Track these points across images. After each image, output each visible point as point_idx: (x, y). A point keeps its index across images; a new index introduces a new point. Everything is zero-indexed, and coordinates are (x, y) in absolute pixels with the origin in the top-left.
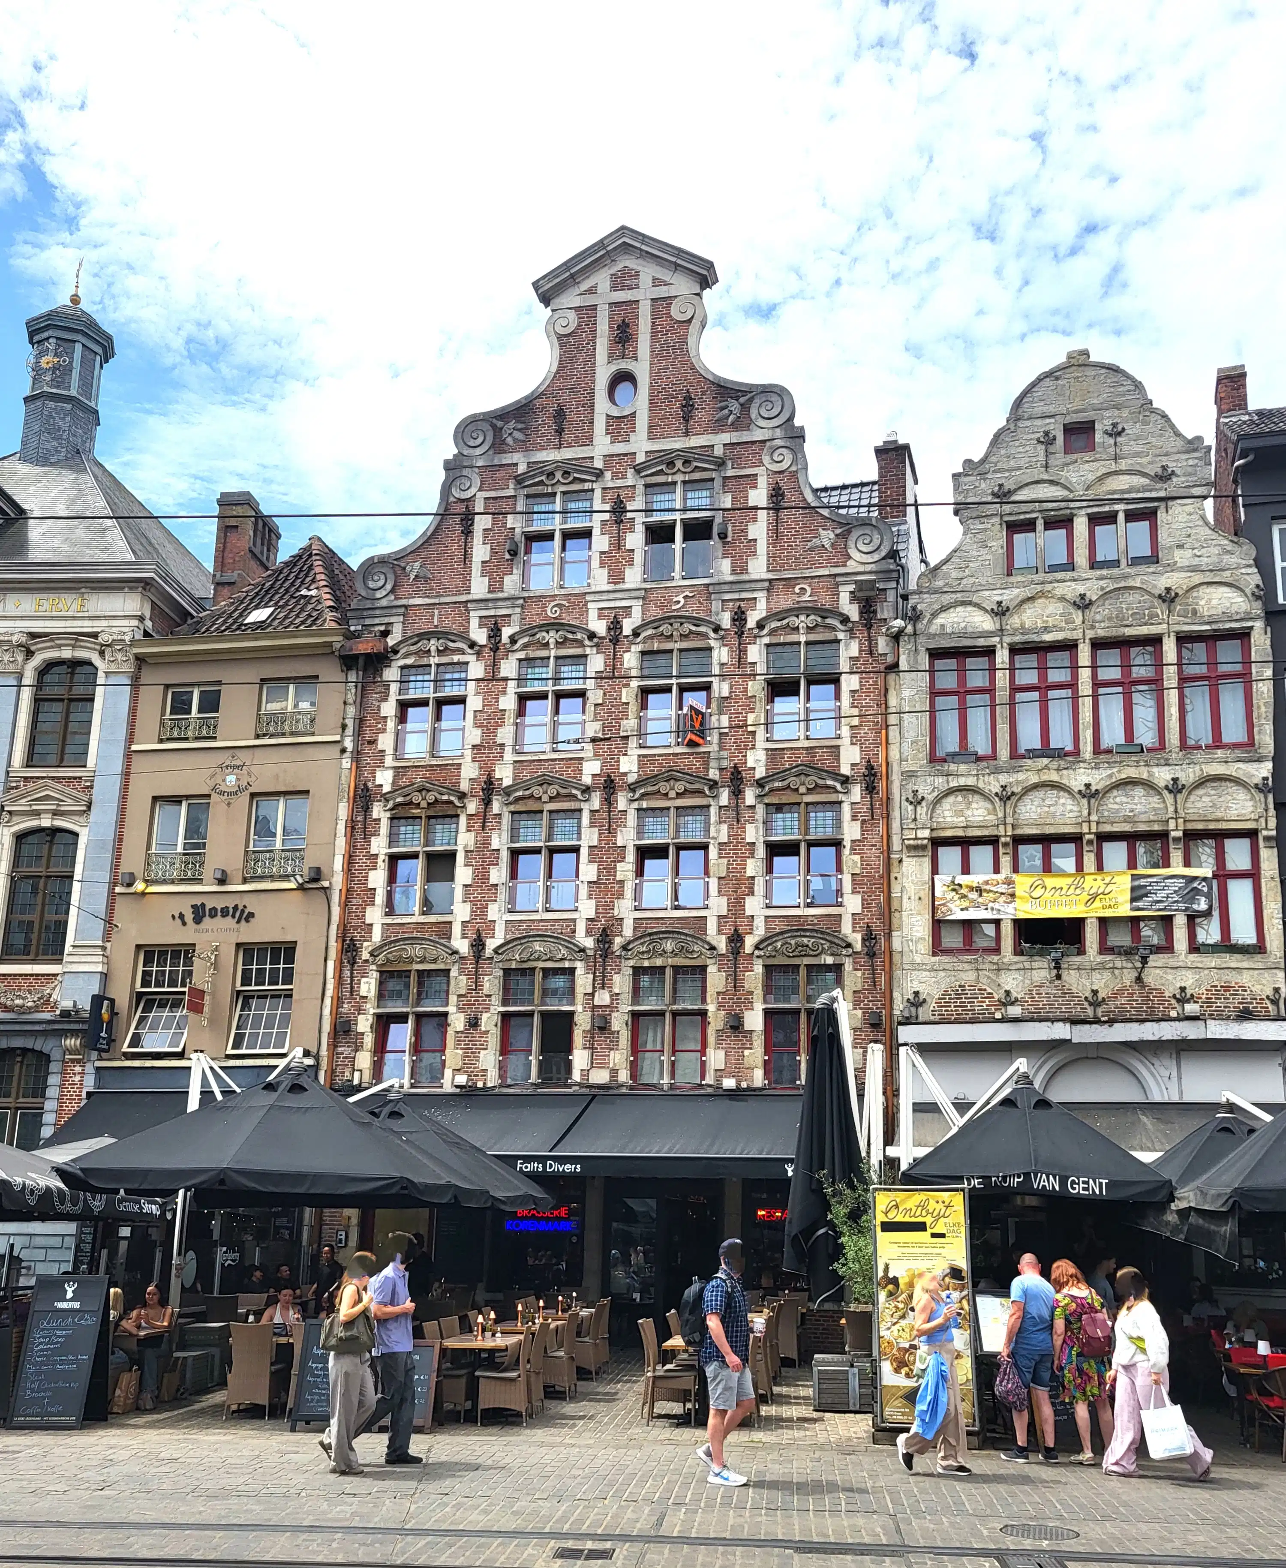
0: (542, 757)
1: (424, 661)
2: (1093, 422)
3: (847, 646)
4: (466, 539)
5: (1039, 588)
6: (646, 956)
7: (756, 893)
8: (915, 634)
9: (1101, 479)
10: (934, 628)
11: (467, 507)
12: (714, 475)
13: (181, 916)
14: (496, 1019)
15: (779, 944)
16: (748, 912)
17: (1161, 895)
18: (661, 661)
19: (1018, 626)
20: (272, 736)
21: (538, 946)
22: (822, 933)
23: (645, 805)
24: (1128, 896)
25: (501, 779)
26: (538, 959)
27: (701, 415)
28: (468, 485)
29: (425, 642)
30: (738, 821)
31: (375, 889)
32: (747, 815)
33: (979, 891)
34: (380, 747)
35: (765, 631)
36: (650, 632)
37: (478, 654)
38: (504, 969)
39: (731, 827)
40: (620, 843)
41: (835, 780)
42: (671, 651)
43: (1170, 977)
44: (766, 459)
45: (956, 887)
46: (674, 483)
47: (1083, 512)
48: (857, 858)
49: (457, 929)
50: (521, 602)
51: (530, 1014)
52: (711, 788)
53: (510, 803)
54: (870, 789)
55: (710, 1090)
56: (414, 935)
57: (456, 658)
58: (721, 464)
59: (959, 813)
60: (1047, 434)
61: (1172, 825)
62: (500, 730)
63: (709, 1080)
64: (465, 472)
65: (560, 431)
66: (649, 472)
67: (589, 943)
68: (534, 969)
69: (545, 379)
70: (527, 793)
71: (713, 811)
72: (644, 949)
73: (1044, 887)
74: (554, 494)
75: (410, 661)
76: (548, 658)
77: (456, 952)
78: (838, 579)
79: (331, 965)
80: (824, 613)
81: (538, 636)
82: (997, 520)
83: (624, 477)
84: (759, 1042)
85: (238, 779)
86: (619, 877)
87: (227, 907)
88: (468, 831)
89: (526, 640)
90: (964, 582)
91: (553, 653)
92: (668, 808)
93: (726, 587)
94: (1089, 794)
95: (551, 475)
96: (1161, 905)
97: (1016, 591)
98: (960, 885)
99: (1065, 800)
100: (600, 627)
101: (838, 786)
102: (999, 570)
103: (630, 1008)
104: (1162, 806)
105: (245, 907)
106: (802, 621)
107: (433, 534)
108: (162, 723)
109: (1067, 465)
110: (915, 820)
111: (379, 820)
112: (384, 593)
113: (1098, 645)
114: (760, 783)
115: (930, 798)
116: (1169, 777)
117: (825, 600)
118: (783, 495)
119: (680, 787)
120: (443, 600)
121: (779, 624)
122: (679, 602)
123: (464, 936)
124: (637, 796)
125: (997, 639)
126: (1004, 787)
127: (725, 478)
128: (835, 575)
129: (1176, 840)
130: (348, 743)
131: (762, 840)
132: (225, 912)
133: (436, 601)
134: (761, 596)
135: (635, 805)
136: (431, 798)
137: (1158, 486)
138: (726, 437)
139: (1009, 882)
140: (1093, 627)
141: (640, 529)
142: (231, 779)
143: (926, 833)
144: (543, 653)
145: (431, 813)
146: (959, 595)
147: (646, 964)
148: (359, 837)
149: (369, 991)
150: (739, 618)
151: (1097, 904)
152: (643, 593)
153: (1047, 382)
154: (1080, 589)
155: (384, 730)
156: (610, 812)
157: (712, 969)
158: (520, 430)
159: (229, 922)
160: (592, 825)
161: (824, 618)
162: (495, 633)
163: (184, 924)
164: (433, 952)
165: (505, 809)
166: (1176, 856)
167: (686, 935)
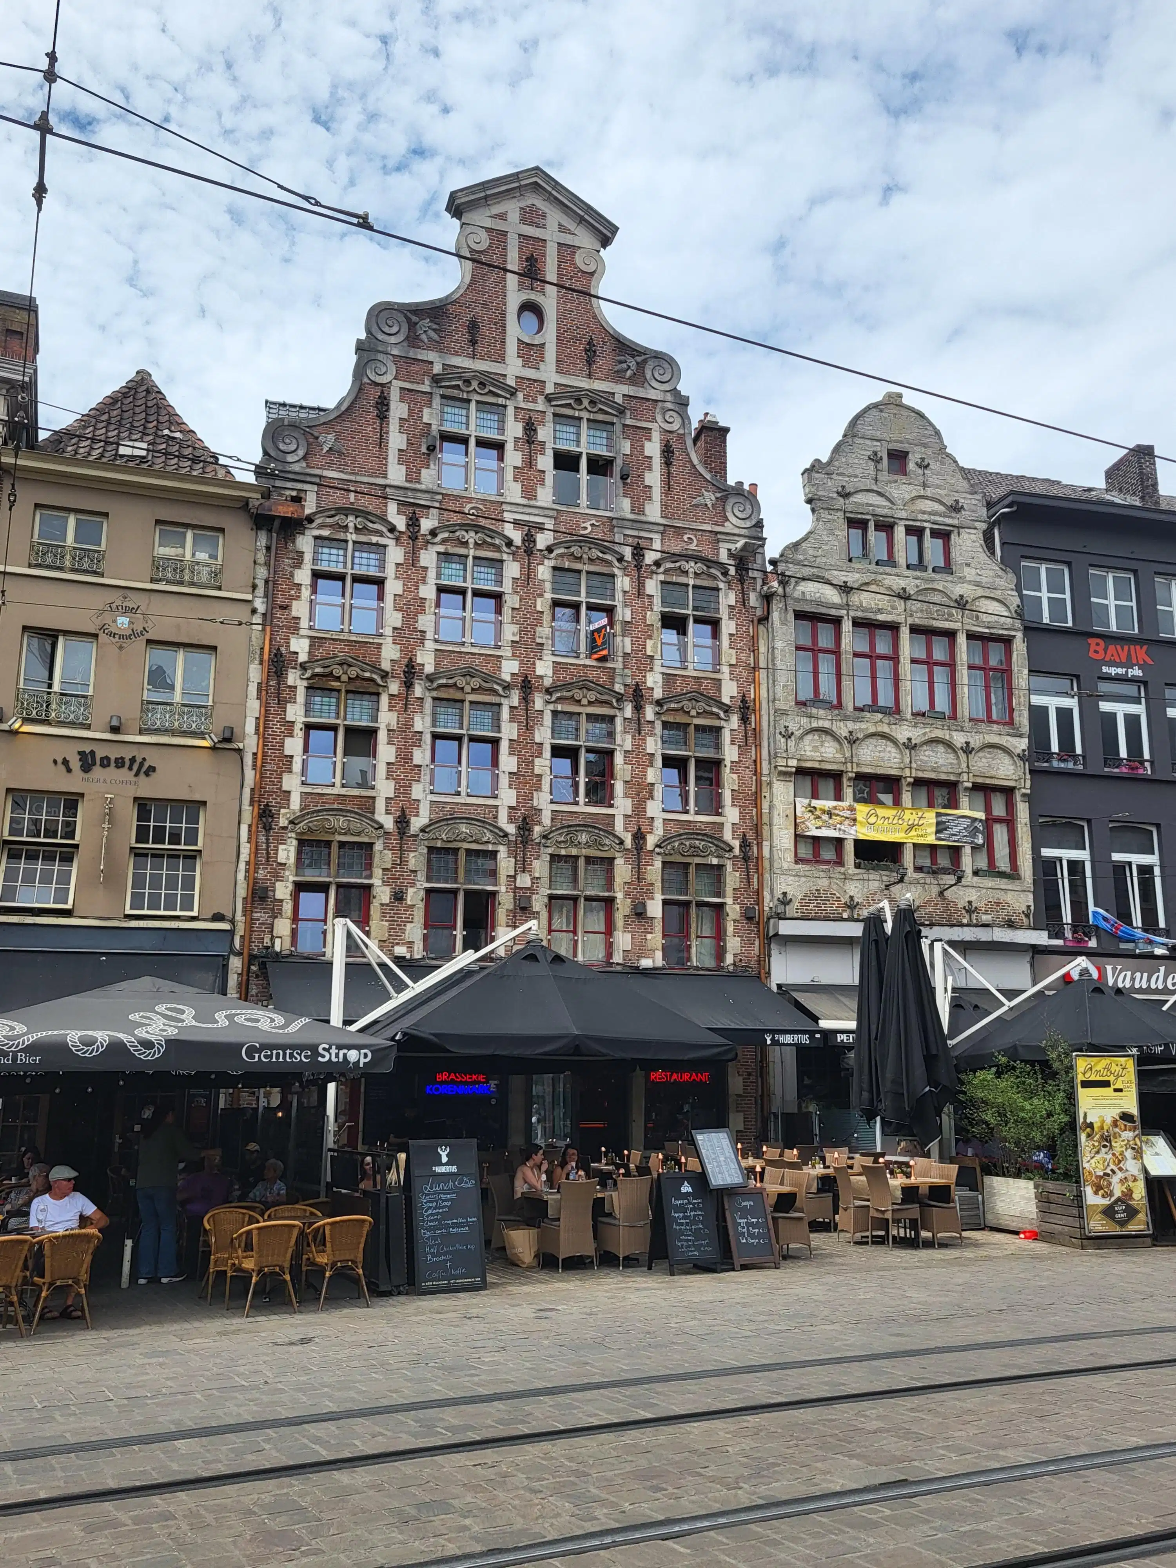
0: (463, 650)
1: (341, 536)
2: (907, 453)
3: (726, 595)
4: (381, 424)
5: (873, 576)
6: (562, 845)
7: (655, 797)
8: (785, 596)
9: (913, 499)
10: (797, 594)
11: (382, 392)
12: (615, 420)
13: (65, 762)
14: (422, 893)
15: (676, 844)
16: (649, 815)
17: (955, 830)
18: (570, 578)
19: (858, 604)
20: (169, 582)
21: (464, 828)
22: (711, 837)
23: (559, 708)
24: (934, 829)
25: (423, 665)
26: (463, 841)
27: (603, 362)
28: (384, 370)
29: (343, 517)
30: (639, 733)
31: (292, 757)
32: (646, 729)
33: (830, 814)
34: (294, 613)
35: (661, 570)
36: (562, 550)
37: (397, 539)
38: (429, 848)
39: (633, 737)
40: (537, 740)
41: (720, 708)
42: (579, 572)
43: (961, 893)
44: (659, 418)
45: (812, 810)
46: (580, 419)
47: (903, 523)
48: (735, 776)
49: (380, 805)
50: (440, 497)
51: (455, 892)
52: (617, 701)
53: (433, 689)
54: (744, 720)
55: (619, 968)
56: (335, 806)
57: (374, 539)
58: (621, 412)
59: (815, 749)
60: (875, 453)
61: (965, 777)
62: (420, 617)
63: (617, 958)
64: (380, 357)
65: (473, 342)
66: (559, 403)
67: (511, 829)
68: (458, 849)
69: (458, 288)
70: (450, 681)
71: (619, 721)
72: (562, 839)
73: (877, 816)
74: (468, 401)
75: (326, 533)
76: (466, 557)
77: (381, 827)
78: (719, 536)
79: (244, 829)
80: (710, 563)
81: (458, 534)
82: (840, 514)
83: (534, 401)
84: (658, 927)
85: (131, 623)
86: (537, 771)
87: (122, 758)
88: (390, 710)
89: (446, 535)
90: (818, 560)
91: (472, 552)
92: (579, 714)
93: (628, 524)
94: (910, 746)
95: (467, 382)
96: (956, 838)
97: (857, 576)
98: (815, 808)
99: (890, 747)
100: (517, 537)
101: (722, 715)
102: (843, 556)
103: (549, 892)
104: (955, 762)
105: (144, 759)
106: (691, 566)
107: (346, 410)
108: (32, 547)
109: (890, 482)
110: (787, 751)
111: (296, 687)
112: (297, 458)
113: (915, 630)
114: (659, 703)
115: (797, 734)
116: (963, 741)
117: (707, 552)
118: (673, 452)
119: (592, 696)
120: (359, 479)
121: (672, 565)
122: (586, 528)
123: (388, 812)
124: (554, 699)
125: (845, 612)
126: (851, 732)
127: (625, 425)
128: (717, 533)
129: (966, 789)
130: (260, 605)
131: (660, 752)
132: (120, 763)
133: (353, 478)
134: (657, 537)
135: (551, 707)
136: (353, 672)
137: (954, 515)
138: (625, 389)
139: (852, 809)
140: (912, 616)
141: (550, 453)
142: (123, 622)
143: (793, 763)
144: (462, 551)
145: (350, 688)
146: (815, 570)
147: (563, 852)
148: (273, 703)
149: (288, 858)
150: (638, 552)
151: (913, 833)
152: (555, 514)
153: (874, 412)
154: (903, 583)
155: (298, 598)
156: (527, 710)
157: (619, 862)
158: (435, 330)
159: (125, 774)
160: (511, 720)
161: (709, 567)
162: (413, 523)
163: (69, 770)
164: (356, 825)
165: (427, 694)
166: (964, 801)
167: (600, 829)
